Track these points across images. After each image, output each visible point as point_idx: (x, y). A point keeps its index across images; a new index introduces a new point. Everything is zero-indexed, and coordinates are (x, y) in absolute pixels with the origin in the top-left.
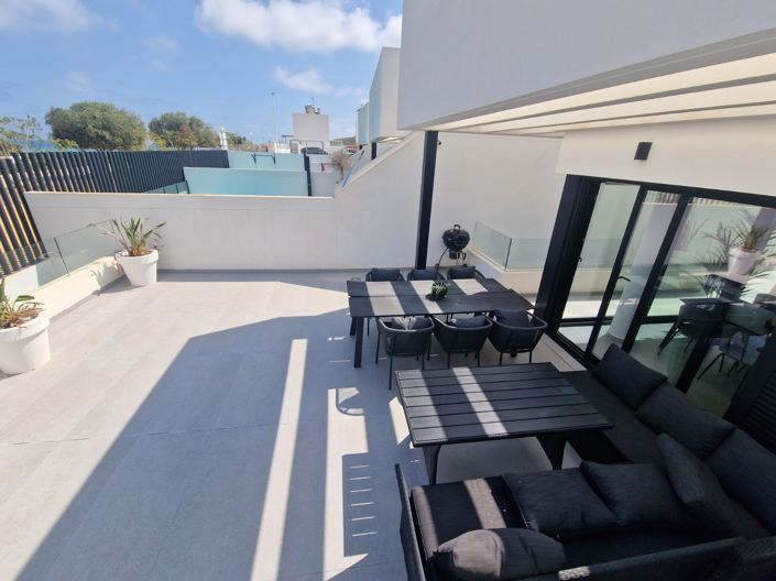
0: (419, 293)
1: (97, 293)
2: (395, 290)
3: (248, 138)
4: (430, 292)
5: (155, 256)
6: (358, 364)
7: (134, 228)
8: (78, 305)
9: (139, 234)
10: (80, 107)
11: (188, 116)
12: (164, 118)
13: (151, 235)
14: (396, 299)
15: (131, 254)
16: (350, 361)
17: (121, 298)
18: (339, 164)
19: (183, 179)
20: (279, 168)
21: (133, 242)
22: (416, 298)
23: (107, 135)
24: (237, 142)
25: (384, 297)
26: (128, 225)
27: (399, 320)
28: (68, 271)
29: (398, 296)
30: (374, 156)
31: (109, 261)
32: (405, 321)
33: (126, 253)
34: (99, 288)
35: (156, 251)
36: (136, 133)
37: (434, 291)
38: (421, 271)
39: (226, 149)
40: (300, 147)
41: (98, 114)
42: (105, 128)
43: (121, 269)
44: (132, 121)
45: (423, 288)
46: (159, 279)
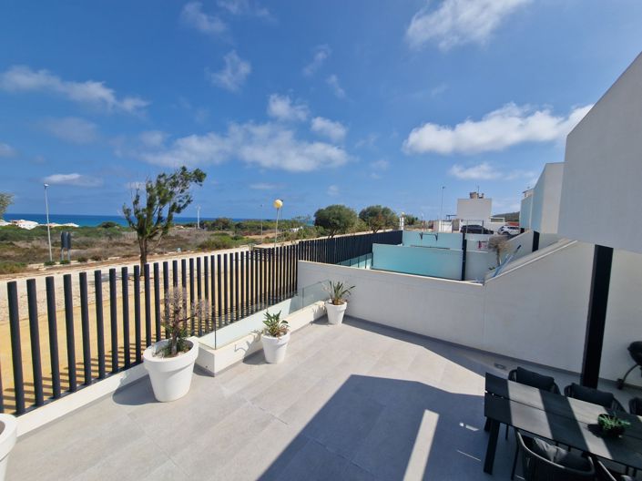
0: (578, 417)
1: (312, 323)
2: (544, 402)
3: (420, 219)
4: (595, 421)
5: (344, 306)
6: (488, 468)
7: (339, 287)
8: (302, 328)
9: (340, 292)
10: (330, 208)
11: (382, 207)
12: (369, 209)
13: (346, 293)
14: (543, 414)
15: (333, 303)
16: (480, 461)
17: (322, 328)
18: (496, 247)
19: (371, 251)
20: (440, 243)
21: (336, 296)
22: (572, 422)
23: (338, 222)
24: (411, 222)
25: (528, 407)
26: (336, 286)
27: (542, 444)
28: (303, 307)
29: (547, 410)
30: (535, 247)
31: (321, 304)
32: (551, 449)
33: (331, 301)
34: (313, 320)
35: (346, 303)
36: (352, 220)
37: (601, 423)
38: (588, 390)
39: (402, 229)
40: (461, 224)
41: (337, 212)
42: (338, 219)
43: (326, 311)
44: (351, 214)
45: (587, 413)
46: (343, 322)
